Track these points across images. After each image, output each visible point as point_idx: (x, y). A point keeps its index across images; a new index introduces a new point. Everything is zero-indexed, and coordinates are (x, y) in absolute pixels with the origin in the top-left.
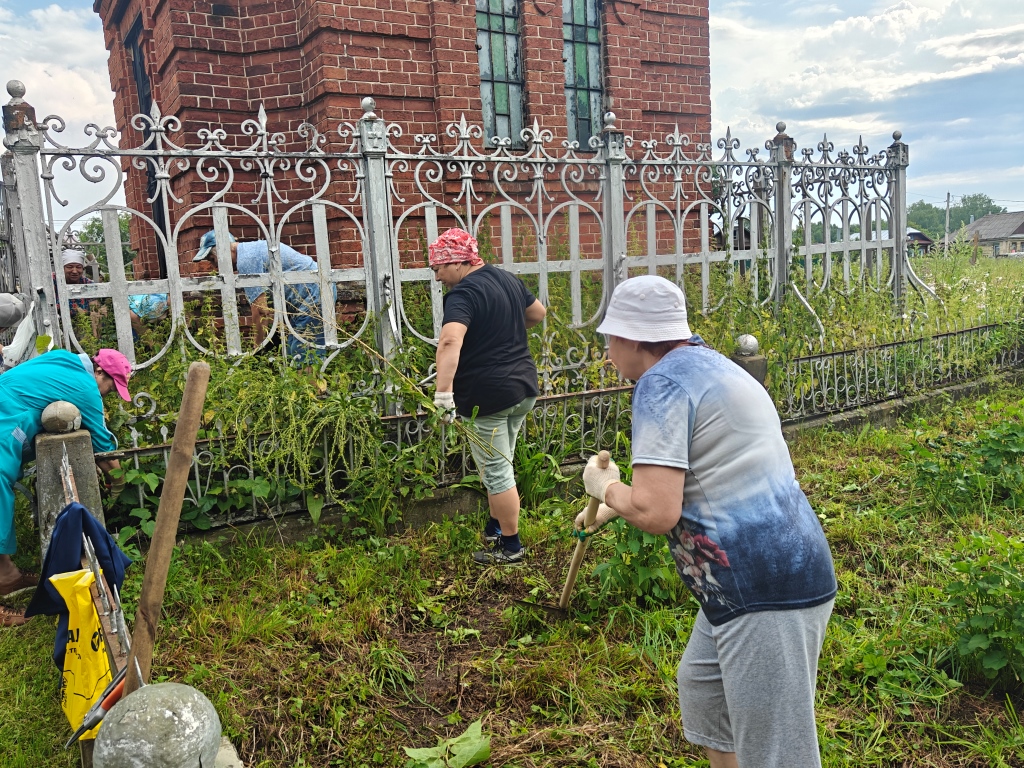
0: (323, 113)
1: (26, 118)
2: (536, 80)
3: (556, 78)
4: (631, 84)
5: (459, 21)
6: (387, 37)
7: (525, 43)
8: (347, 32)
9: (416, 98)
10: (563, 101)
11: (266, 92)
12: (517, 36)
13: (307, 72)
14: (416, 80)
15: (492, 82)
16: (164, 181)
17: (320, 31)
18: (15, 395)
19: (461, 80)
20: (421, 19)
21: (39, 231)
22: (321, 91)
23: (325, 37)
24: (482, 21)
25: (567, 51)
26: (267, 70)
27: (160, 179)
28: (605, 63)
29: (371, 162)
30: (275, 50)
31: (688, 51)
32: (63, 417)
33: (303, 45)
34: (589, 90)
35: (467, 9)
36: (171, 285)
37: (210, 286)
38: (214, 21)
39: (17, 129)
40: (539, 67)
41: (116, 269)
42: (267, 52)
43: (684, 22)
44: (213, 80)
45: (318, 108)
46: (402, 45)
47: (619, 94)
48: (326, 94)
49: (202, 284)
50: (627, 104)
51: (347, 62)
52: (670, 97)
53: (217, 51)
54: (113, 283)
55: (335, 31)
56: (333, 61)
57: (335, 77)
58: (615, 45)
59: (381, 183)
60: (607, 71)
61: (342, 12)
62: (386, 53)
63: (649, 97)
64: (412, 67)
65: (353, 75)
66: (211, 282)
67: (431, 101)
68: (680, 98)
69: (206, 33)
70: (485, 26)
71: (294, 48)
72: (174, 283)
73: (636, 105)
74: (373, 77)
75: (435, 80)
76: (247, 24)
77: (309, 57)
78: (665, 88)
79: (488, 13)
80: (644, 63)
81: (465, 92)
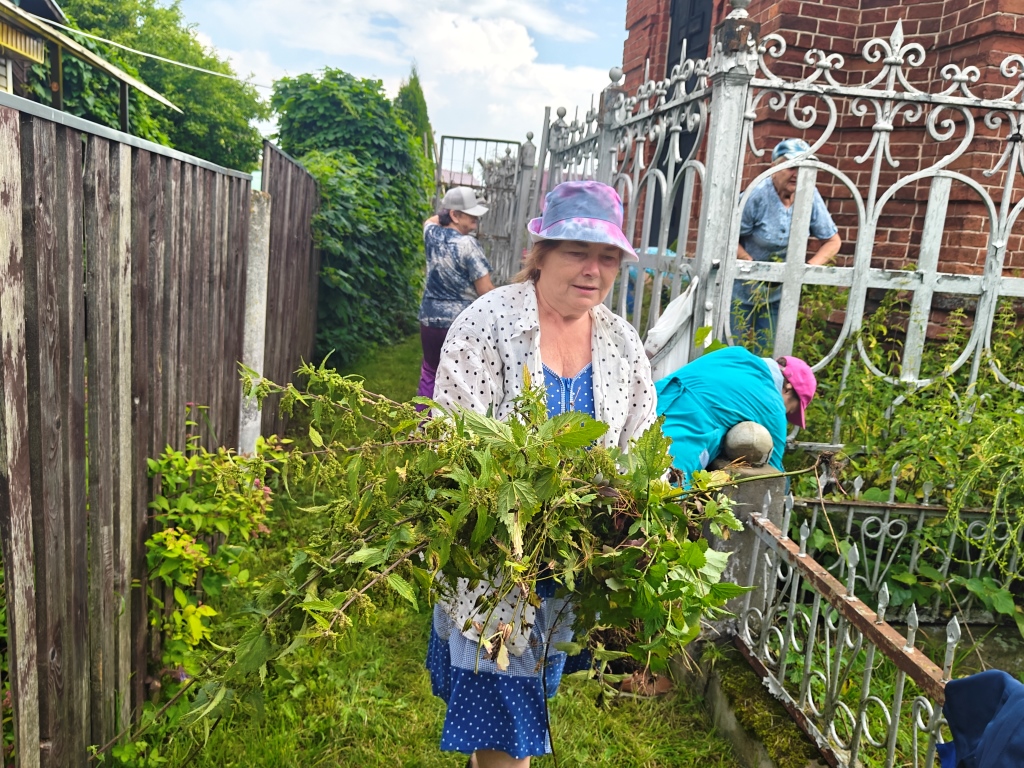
1: (750, 37)
16: (883, 134)
18: (706, 405)
21: (727, 187)
26: (892, 1)
27: (879, 131)
32: (759, 447)
36: (856, 277)
37: (903, 284)
39: (736, 51)
41: (797, 246)
44: (821, 12)
49: (894, 280)
54: (788, 265)
57: (1012, 10)
66: (906, 280)
72: (860, 275)
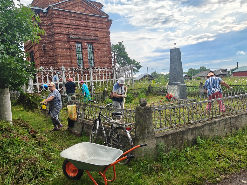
0: (57, 64)
2: (84, 59)
3: (87, 59)
4: (97, 59)
5: (74, 53)
6: (65, 55)
7: (83, 55)
8: (60, 55)
9: (69, 62)
10: (88, 61)
11: (50, 61)
12: (82, 54)
13: (55, 59)
14: (69, 60)
15: (79, 60)
17: (57, 55)
19: (75, 60)
20: (69, 53)
22: (57, 62)
23: (58, 56)
24: (77, 52)
25: (88, 55)
26: (50, 59)
28: (94, 56)
29: (63, 71)
30: (51, 56)
31: (105, 54)
33: (55, 56)
34: (92, 60)
35: (75, 51)
38: (44, 53)
40: (85, 57)
42: (50, 57)
43: (105, 51)
44: (44, 60)
45: (57, 63)
46: (67, 56)
47: (96, 60)
48: (58, 62)
50: (97, 61)
51: (60, 58)
52: (103, 60)
53: (44, 57)
54: (37, 83)
55: (59, 55)
56: (59, 58)
57: (59, 60)
58: (95, 54)
59: (64, 73)
60: (94, 57)
61: (60, 53)
62: (65, 57)
63: (100, 60)
64: (68, 58)
65: (61, 60)
67: (71, 62)
68: (105, 60)
69: (43, 55)
70: (77, 53)
71: (54, 56)
73: (98, 61)
74: (64, 60)
75: (71, 60)
76: (48, 53)
77: (56, 57)
78: (102, 59)
79: (78, 51)
80: (99, 56)
81: (75, 61)
